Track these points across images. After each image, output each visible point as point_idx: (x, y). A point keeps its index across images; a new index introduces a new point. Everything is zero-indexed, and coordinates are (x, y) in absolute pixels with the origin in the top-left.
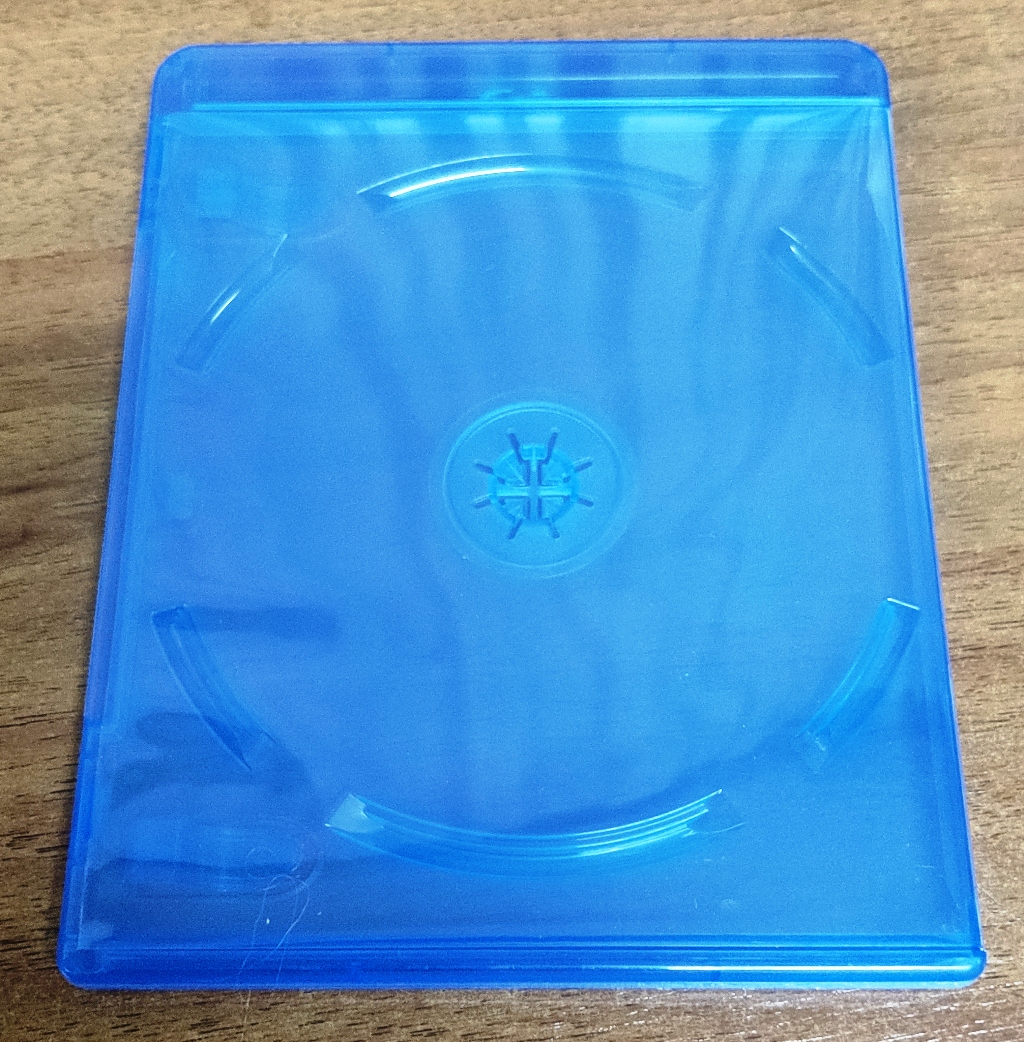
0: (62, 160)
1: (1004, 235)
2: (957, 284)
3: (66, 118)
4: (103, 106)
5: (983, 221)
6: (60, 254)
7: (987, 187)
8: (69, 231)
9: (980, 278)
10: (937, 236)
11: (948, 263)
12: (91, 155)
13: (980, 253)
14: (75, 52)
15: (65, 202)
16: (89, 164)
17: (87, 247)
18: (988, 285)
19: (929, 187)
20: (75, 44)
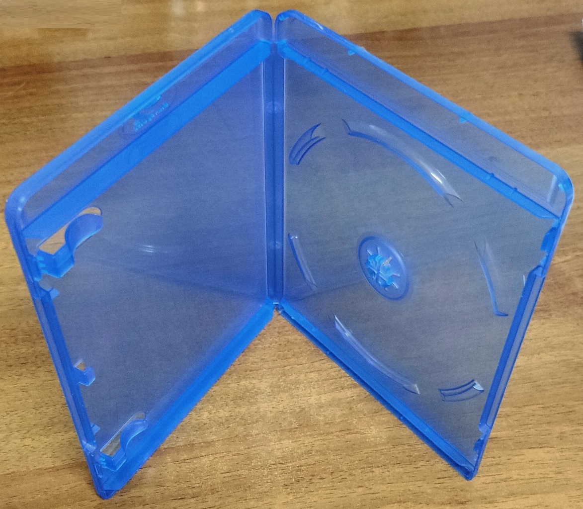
0: (17, 434)
1: (392, 449)
2: (374, 470)
3: (19, 416)
4: (34, 411)
5: (384, 444)
6: (13, 473)
7: (385, 430)
8: (18, 463)
9: (383, 467)
10: (365, 451)
11: (370, 461)
12: (28, 432)
13: (383, 457)
14: (24, 390)
15: (17, 451)
16: (27, 435)
17: (24, 469)
18: (386, 470)
19: (362, 431)
20: (24, 386)
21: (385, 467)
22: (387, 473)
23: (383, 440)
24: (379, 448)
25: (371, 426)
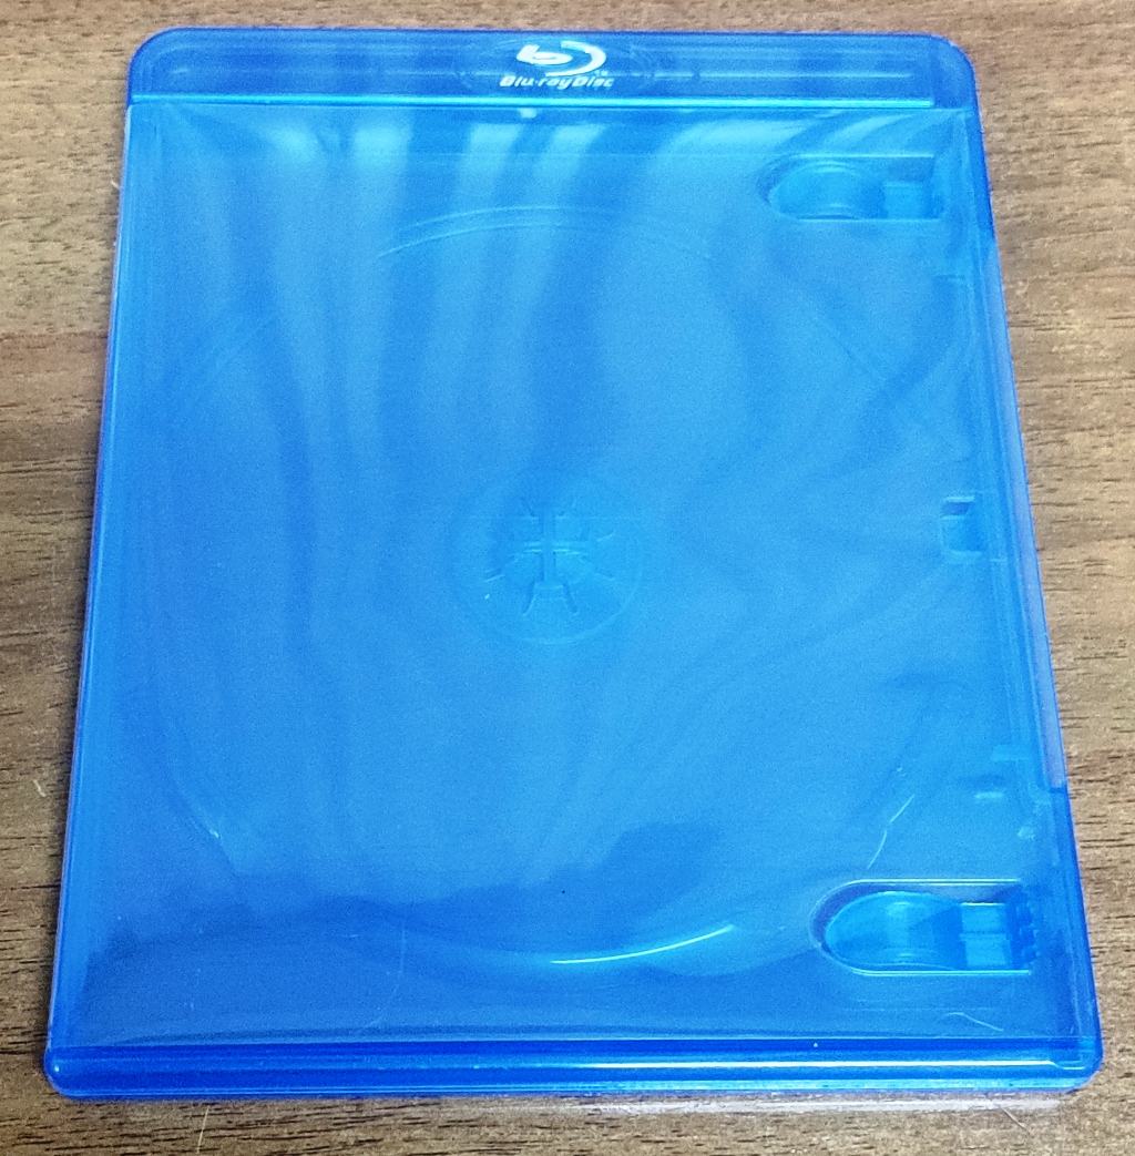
21: (1102, 432)
22: (1105, 451)
23: (1102, 353)
24: (1088, 375)
25: (1067, 308)
